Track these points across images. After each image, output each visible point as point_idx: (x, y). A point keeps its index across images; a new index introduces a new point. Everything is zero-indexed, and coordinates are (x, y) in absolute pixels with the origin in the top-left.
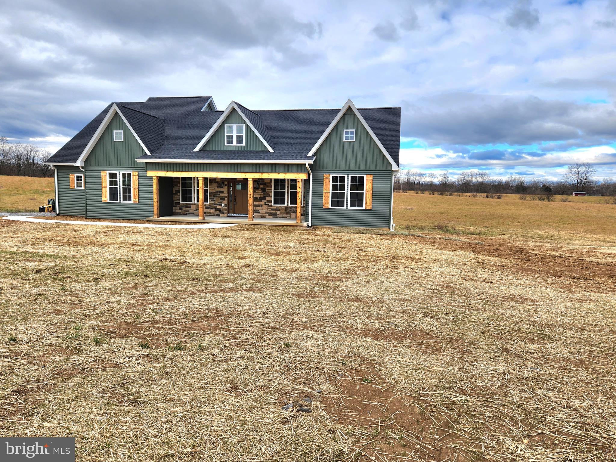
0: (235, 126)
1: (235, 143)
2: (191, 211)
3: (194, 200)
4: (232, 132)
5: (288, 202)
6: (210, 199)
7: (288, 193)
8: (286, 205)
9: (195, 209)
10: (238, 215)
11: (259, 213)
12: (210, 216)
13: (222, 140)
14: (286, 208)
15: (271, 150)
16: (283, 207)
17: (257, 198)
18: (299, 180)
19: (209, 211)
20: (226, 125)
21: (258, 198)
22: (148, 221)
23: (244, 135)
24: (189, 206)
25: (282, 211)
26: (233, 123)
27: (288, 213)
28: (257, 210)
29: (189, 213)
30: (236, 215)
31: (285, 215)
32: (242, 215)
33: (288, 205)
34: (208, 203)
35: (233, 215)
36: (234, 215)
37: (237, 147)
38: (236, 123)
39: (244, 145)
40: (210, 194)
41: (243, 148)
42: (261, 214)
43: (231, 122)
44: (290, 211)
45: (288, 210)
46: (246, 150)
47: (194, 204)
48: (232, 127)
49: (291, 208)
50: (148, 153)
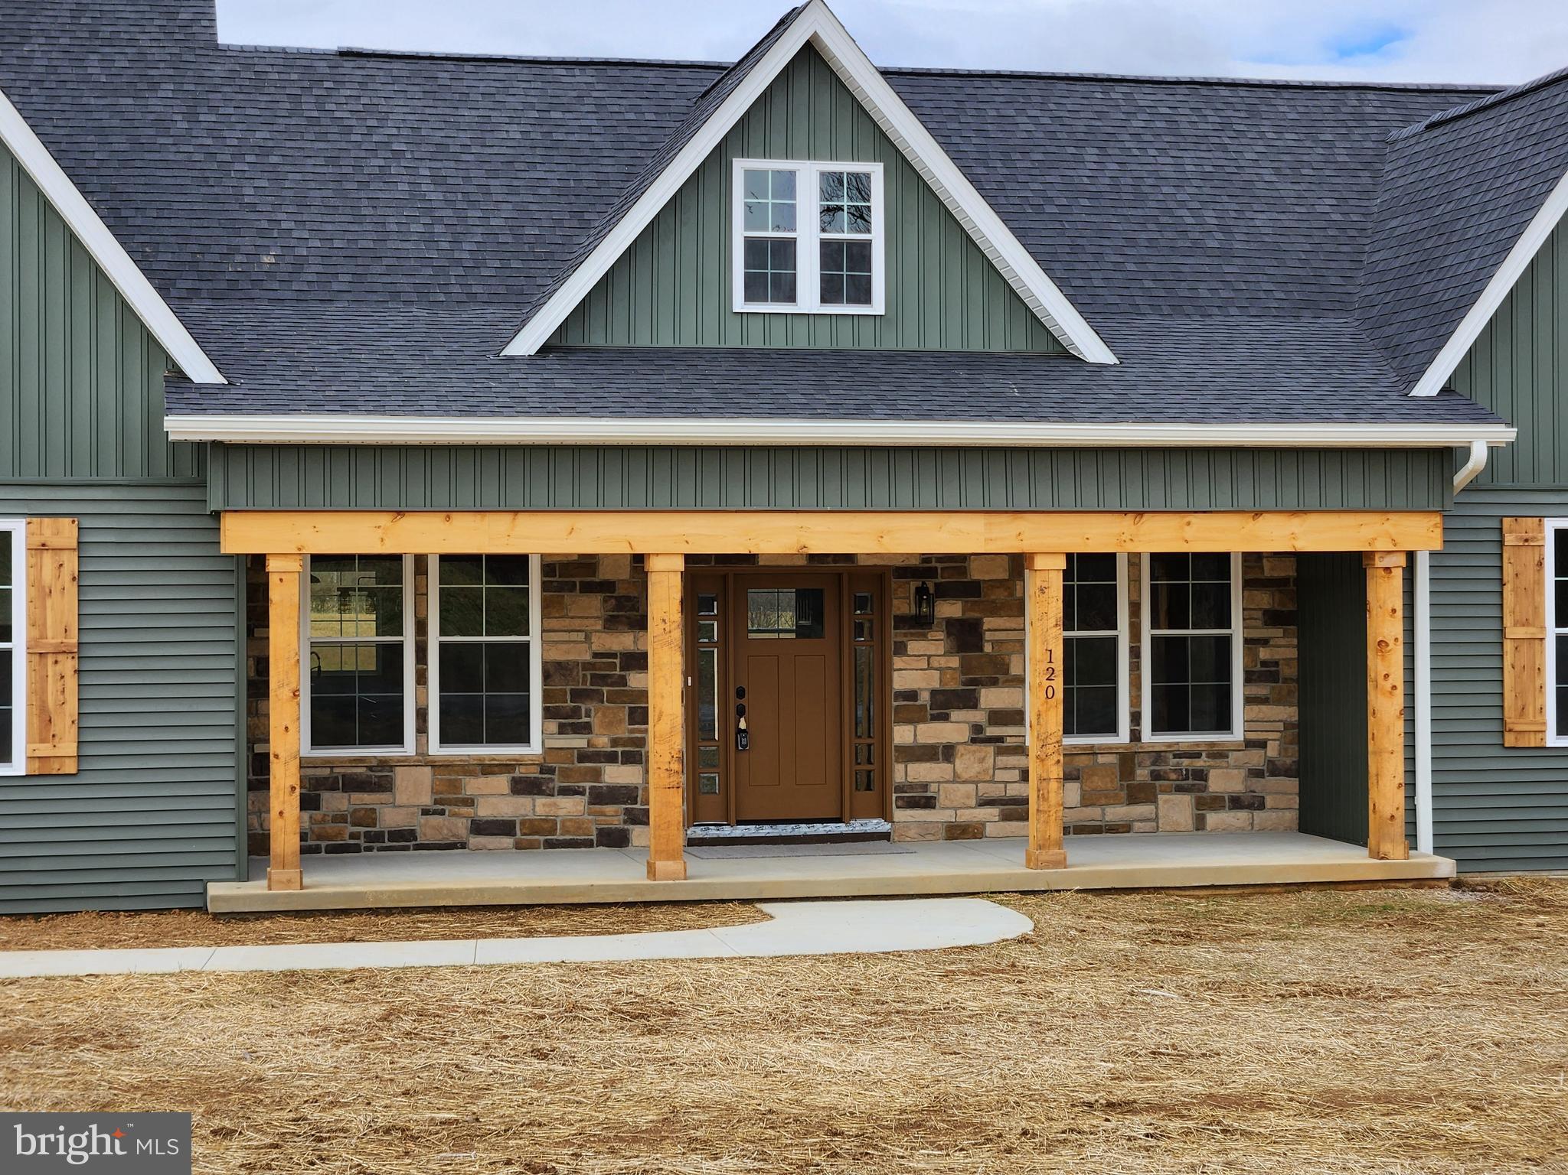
0: (808, 175)
1: (808, 297)
2: (390, 819)
3: (422, 728)
4: (787, 216)
5: (1136, 718)
6: (548, 713)
7: (1135, 653)
8: (1124, 736)
9: (427, 800)
10: (766, 831)
11: (929, 803)
12: (550, 845)
13: (711, 274)
14: (1127, 760)
15: (1092, 348)
16: (1107, 750)
17: (912, 695)
18: (1388, 562)
19: (540, 806)
20: (740, 166)
21: (925, 698)
22: (217, 916)
23: (877, 236)
24: (379, 779)
25: (1098, 782)
26: (788, 154)
27: (1138, 795)
28: (912, 787)
29: (378, 837)
30: (751, 831)
31: (1117, 813)
32: (803, 829)
33: (1136, 736)
34: (535, 747)
35: (727, 832)
36: (740, 831)
37: (823, 327)
38: (811, 155)
39: (878, 306)
40: (547, 676)
41: (868, 328)
42: (947, 816)
43: (778, 141)
44: (1156, 776)
45: (1142, 774)
46: (889, 344)
47: (423, 760)
48: (787, 183)
49: (1158, 756)
50: (201, 369)
